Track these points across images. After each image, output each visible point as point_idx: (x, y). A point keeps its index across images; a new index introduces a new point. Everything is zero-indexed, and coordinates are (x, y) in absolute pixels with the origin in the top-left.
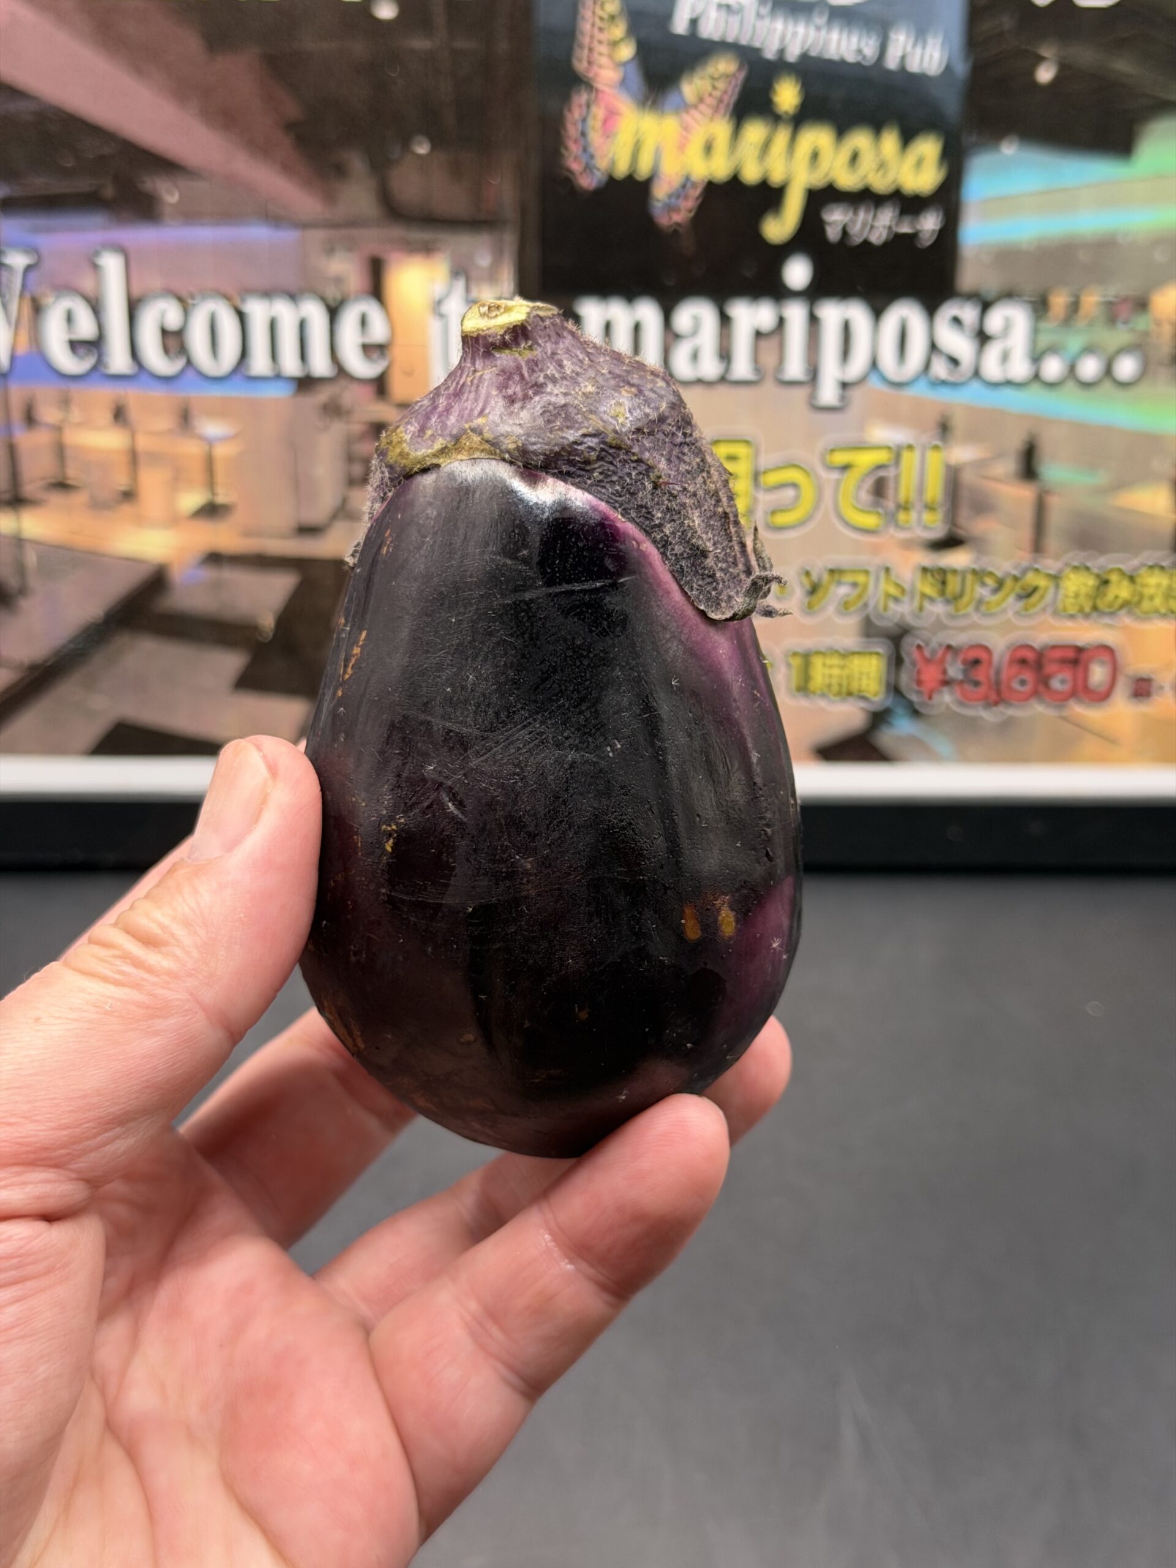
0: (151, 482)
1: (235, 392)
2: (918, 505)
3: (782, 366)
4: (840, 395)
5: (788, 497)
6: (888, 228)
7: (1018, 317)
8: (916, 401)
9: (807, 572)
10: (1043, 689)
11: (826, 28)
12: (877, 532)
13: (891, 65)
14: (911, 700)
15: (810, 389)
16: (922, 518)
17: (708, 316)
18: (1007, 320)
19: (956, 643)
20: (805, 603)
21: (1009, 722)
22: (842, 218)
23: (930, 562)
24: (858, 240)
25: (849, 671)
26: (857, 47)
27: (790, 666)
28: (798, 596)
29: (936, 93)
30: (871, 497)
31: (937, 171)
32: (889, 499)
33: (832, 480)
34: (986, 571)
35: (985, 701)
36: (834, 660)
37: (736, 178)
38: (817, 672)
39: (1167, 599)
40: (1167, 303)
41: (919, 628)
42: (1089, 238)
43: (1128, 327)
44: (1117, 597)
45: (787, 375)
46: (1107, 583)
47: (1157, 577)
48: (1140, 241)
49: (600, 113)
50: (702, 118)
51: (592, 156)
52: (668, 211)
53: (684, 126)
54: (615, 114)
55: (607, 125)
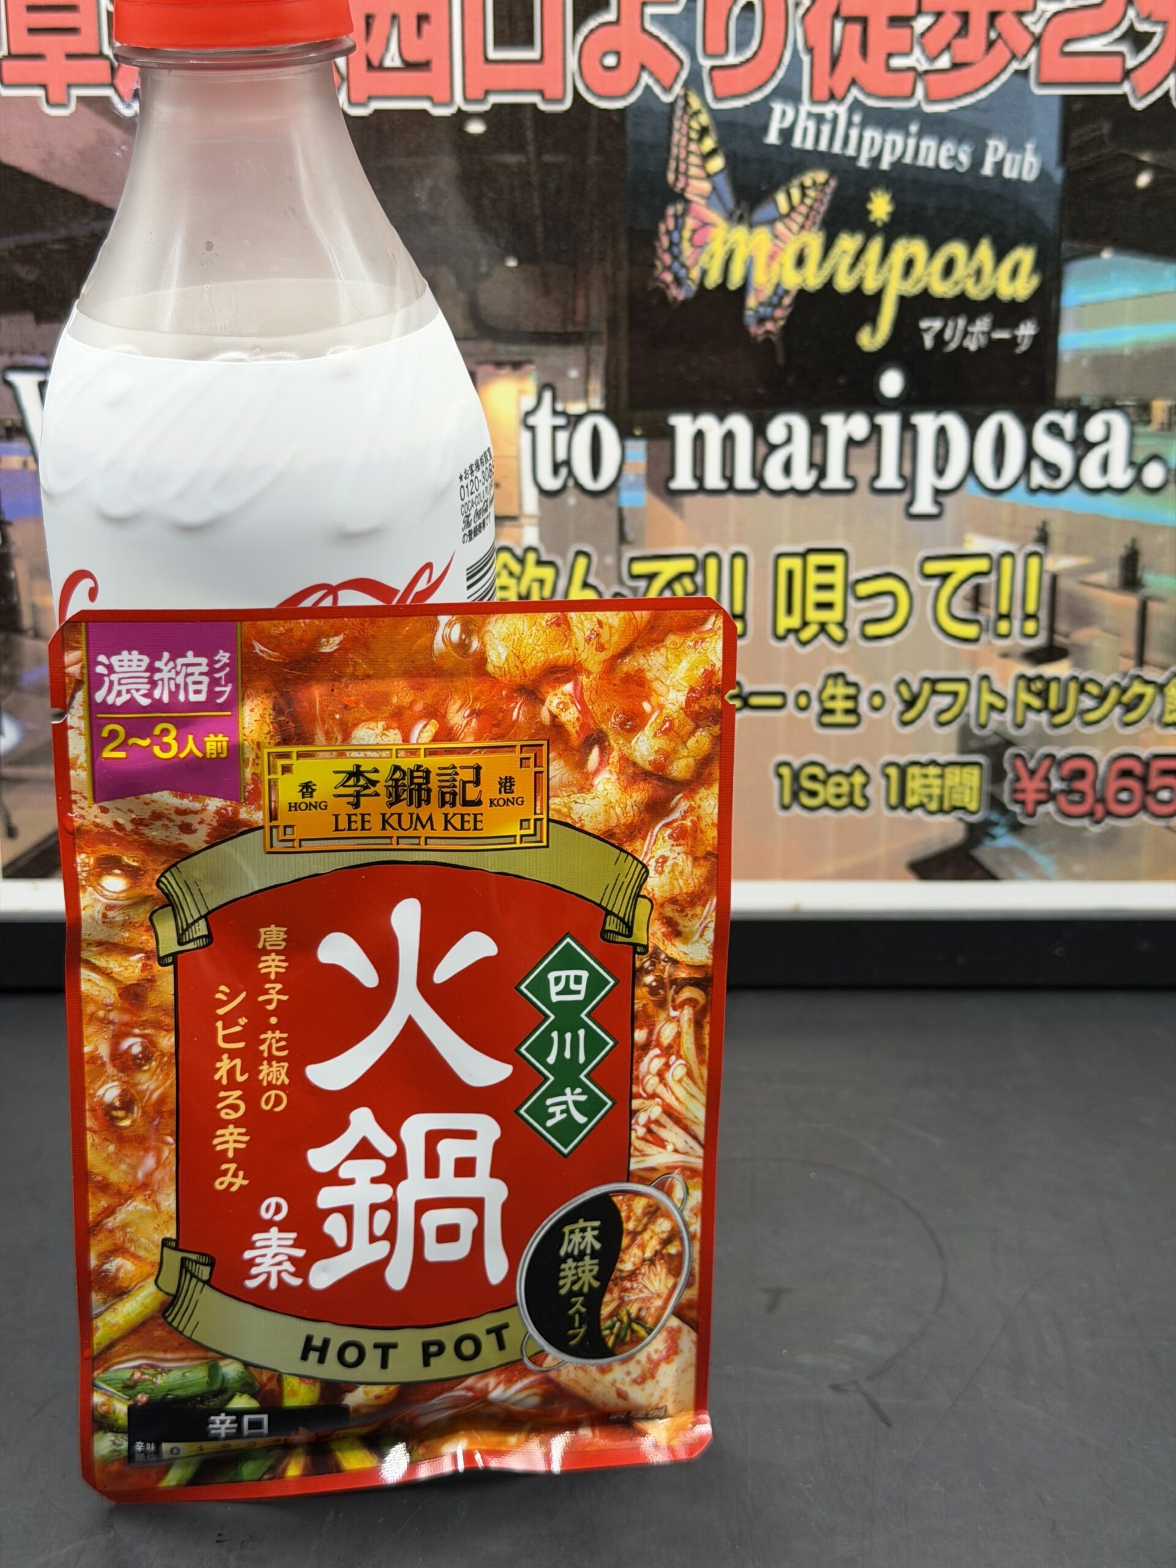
2: (1017, 613)
3: (877, 476)
4: (937, 503)
5: (884, 606)
6: (983, 333)
7: (1119, 422)
8: (1014, 508)
9: (903, 681)
10: (1150, 801)
11: (920, 135)
12: (975, 640)
13: (987, 170)
14: (1014, 814)
15: (905, 497)
16: (1022, 627)
17: (800, 424)
18: (1108, 426)
19: (1060, 753)
20: (902, 713)
21: (1115, 833)
22: (937, 324)
23: (1031, 671)
24: (953, 346)
25: (949, 782)
26: (952, 153)
27: (887, 777)
28: (894, 705)
29: (1033, 199)
30: (969, 605)
31: (1030, 276)
32: (987, 607)
33: (929, 588)
34: (1091, 680)
35: (1091, 814)
36: (933, 771)
37: (829, 285)
38: (914, 784)
41: (1021, 739)
45: (880, 484)
49: (690, 223)
50: (795, 227)
51: (683, 266)
52: (762, 320)
53: (776, 237)
54: (705, 224)
55: (697, 237)
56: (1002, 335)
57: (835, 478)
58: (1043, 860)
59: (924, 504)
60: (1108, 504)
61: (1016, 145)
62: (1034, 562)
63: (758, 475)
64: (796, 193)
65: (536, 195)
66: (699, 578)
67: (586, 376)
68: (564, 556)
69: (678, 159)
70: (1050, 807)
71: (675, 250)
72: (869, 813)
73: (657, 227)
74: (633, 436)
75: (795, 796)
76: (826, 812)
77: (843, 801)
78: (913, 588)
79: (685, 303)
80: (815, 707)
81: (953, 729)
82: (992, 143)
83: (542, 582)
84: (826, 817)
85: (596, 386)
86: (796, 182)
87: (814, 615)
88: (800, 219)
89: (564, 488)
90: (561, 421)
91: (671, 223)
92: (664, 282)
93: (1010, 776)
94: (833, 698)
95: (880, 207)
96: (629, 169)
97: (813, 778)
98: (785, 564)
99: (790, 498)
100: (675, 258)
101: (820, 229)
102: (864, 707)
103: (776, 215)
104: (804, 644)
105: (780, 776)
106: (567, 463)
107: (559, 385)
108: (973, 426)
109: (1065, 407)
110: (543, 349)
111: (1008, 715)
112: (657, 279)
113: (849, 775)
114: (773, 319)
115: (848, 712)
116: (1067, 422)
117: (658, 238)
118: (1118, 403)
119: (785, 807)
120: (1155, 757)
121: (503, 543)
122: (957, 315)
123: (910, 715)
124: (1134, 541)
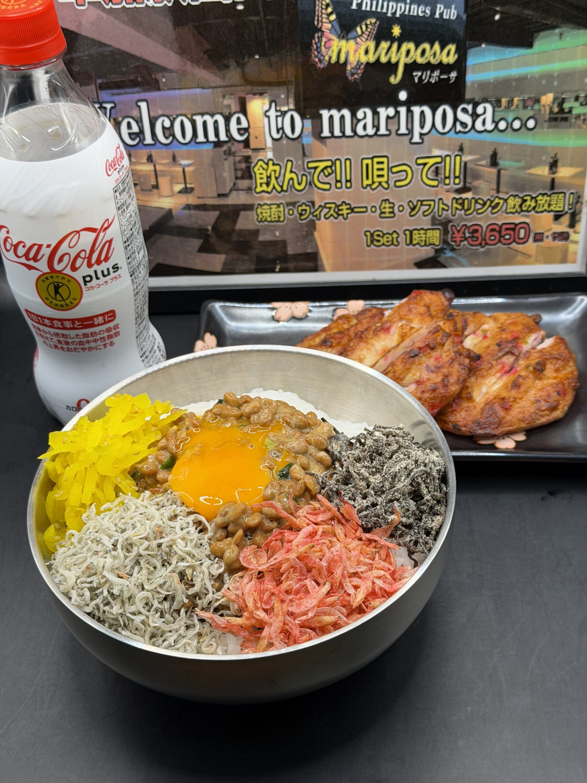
0: (163, 182)
1: (192, 148)
2: (452, 176)
3: (399, 129)
4: (421, 138)
5: (403, 175)
6: (437, 76)
7: (489, 107)
8: (450, 139)
9: (410, 201)
10: (502, 239)
11: (411, 4)
12: (437, 186)
13: (437, 16)
14: (452, 245)
15: (410, 136)
16: (454, 181)
17: (369, 112)
18: (485, 109)
19: (469, 224)
20: (410, 212)
21: (489, 251)
22: (419, 74)
24: (426, 81)
25: (428, 236)
26: (423, 10)
27: (406, 235)
28: (407, 210)
29: (455, 26)
30: (434, 174)
31: (454, 55)
32: (441, 174)
33: (419, 169)
34: (480, 199)
35: (480, 244)
36: (422, 232)
37: (378, 60)
38: (416, 236)
39: (549, 205)
40: (548, 99)
41: (454, 220)
42: (517, 77)
43: (532, 109)
44: (530, 206)
45: (400, 132)
46: (526, 201)
47: (545, 198)
48: (537, 77)
49: (324, 40)
50: (364, 40)
51: (322, 55)
52: (353, 74)
53: (357, 43)
54: (330, 40)
55: (327, 44)
56: (445, 77)
57: (383, 130)
58: (463, 260)
59: (416, 139)
60: (485, 135)
61: (448, 6)
62: (458, 158)
63: (354, 130)
64: (364, 27)
65: (264, 31)
66: (333, 168)
67: (288, 98)
68: (283, 162)
69: (318, 16)
70: (466, 243)
71: (319, 50)
72: (399, 247)
73: (312, 42)
74: (306, 118)
75: (372, 242)
76: (383, 247)
77: (390, 243)
78: (413, 169)
79: (323, 69)
80: (378, 211)
81: (430, 216)
82: (439, 6)
83: (275, 171)
84: (384, 249)
85: (291, 100)
86: (364, 23)
87: (376, 179)
88: (366, 37)
89: (282, 137)
90: (279, 114)
91: (317, 40)
92: (315, 61)
93: (451, 232)
94: (385, 208)
95: (396, 31)
96: (300, 20)
97: (378, 235)
98: (365, 162)
99: (366, 138)
100: (319, 52)
101: (373, 40)
102: (396, 210)
103: (356, 35)
104: (373, 190)
105: (366, 236)
106: (282, 128)
107: (277, 101)
108: (434, 111)
109: (468, 102)
110: (271, 88)
111: (450, 212)
112: (312, 61)
113: (391, 234)
114: (358, 74)
115: (390, 212)
116: (470, 108)
117: (313, 46)
118: (489, 100)
119: (368, 246)
120: (504, 224)
121: (260, 158)
122: (427, 70)
123: (413, 213)
124: (495, 149)
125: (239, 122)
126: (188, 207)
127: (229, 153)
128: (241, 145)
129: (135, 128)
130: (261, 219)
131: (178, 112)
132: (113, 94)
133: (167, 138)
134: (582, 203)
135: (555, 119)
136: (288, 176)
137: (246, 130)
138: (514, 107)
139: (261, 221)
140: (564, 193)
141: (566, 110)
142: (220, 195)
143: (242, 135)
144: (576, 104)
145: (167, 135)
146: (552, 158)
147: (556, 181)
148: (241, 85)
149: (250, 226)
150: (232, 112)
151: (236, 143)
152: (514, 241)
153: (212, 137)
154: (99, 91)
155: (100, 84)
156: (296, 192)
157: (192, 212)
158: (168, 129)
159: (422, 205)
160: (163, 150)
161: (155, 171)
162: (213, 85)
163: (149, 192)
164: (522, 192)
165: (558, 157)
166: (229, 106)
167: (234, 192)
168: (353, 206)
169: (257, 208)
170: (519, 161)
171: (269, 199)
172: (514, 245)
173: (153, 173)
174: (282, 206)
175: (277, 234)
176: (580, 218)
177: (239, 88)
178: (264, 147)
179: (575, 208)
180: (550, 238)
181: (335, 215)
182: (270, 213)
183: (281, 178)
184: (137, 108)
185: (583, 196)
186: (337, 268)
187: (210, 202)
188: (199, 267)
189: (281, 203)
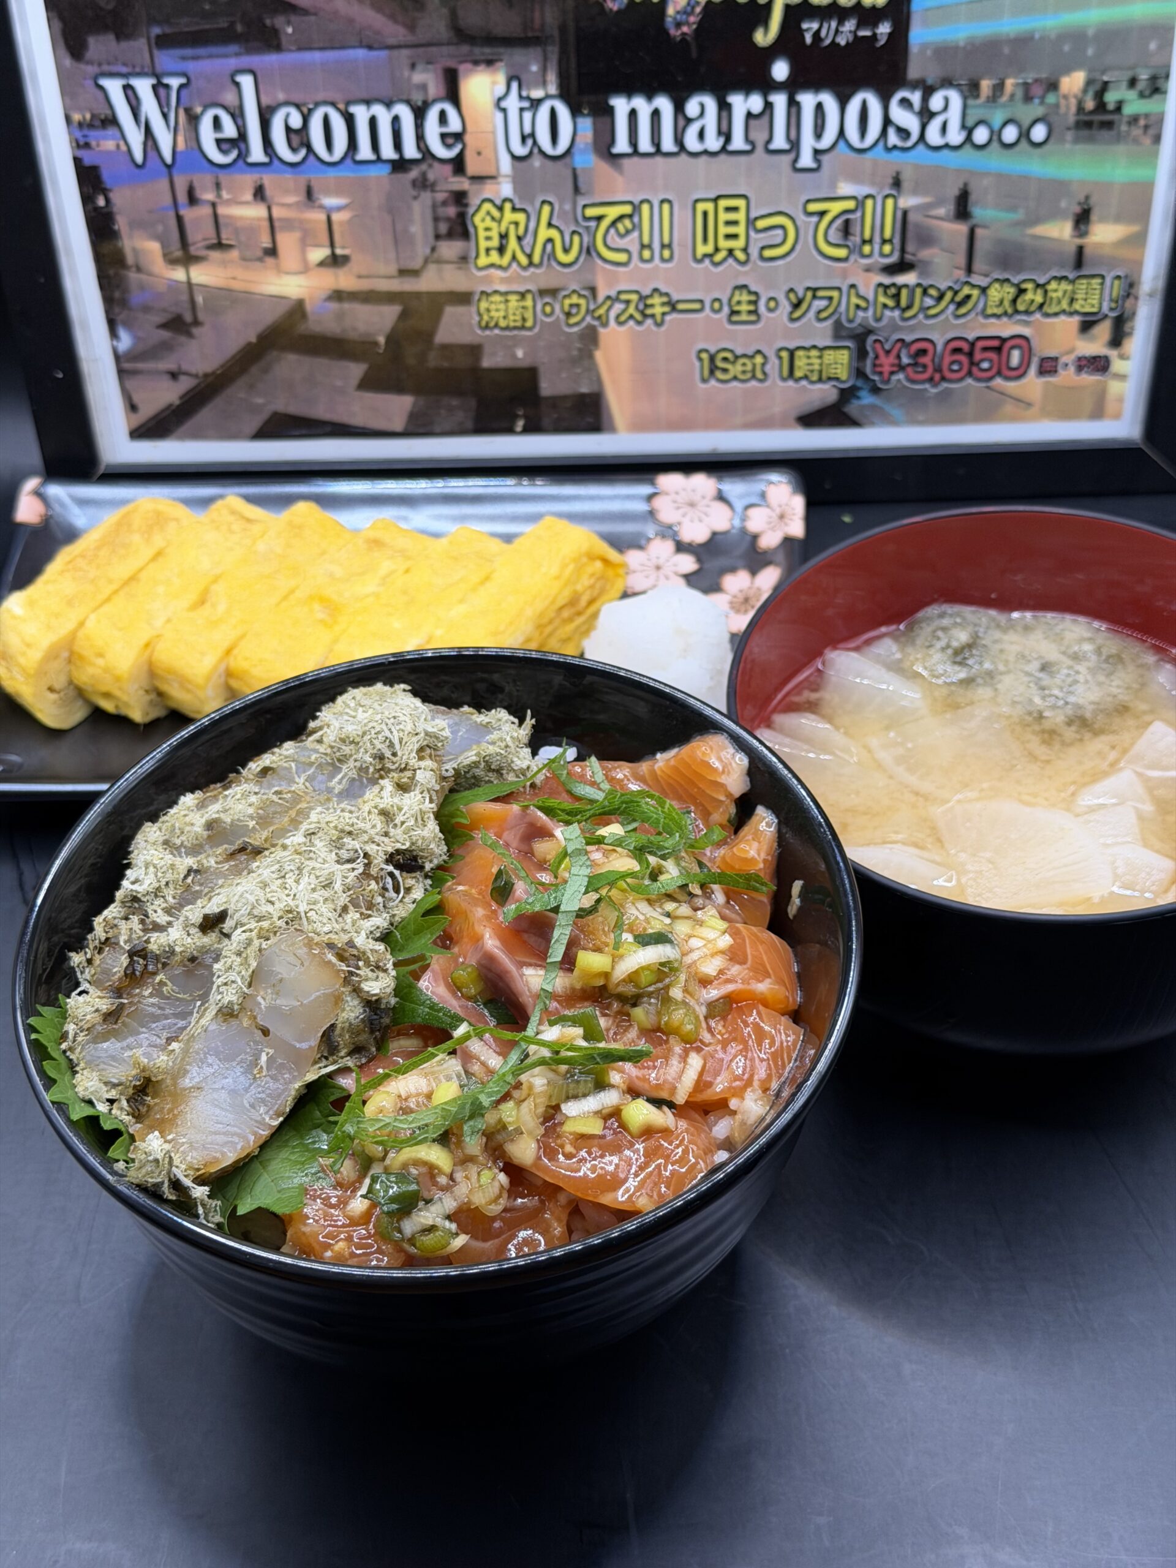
0: (287, 242)
1: (347, 173)
2: (877, 239)
3: (770, 140)
4: (817, 160)
5: (778, 235)
6: (850, 32)
7: (955, 98)
8: (875, 163)
9: (791, 290)
10: (975, 370)
12: (846, 259)
14: (874, 381)
15: (792, 156)
16: (881, 249)
17: (710, 103)
18: (947, 100)
19: (908, 338)
20: (791, 313)
21: (947, 393)
22: (815, 26)
23: (887, 280)
24: (828, 42)
25: (826, 361)
27: (780, 358)
28: (784, 307)
30: (840, 234)
32: (854, 235)
33: (810, 223)
34: (931, 286)
35: (931, 379)
36: (814, 353)
38: (801, 362)
39: (1072, 300)
40: (1074, 82)
41: (879, 329)
42: (1012, 36)
43: (1042, 103)
44: (1032, 301)
45: (774, 146)
46: (1024, 291)
47: (1065, 286)
48: (1053, 36)
52: (678, 25)
56: (865, 33)
57: (738, 142)
58: (896, 412)
59: (806, 160)
60: (946, 158)
62: (890, 202)
63: (679, 141)
66: (636, 219)
67: (544, 70)
68: (533, 205)
70: (901, 376)
72: (767, 384)
74: (583, 115)
75: (712, 372)
76: (735, 384)
77: (749, 375)
78: (799, 223)
79: (619, 12)
80: (726, 310)
81: (829, 322)
83: (516, 224)
84: (735, 387)
85: (552, 78)
87: (724, 244)
89: (531, 153)
90: (526, 104)
93: (871, 355)
94: (739, 303)
97: (725, 359)
98: (701, 207)
99: (704, 159)
102: (762, 309)
104: (716, 264)
106: (533, 135)
107: (523, 77)
108: (843, 102)
109: (914, 85)
110: (509, 50)
111: (870, 313)
113: (752, 357)
114: (688, 24)
115: (750, 312)
116: (916, 97)
118: (955, 82)
119: (704, 380)
120: (979, 338)
121: (487, 195)
122: (830, 18)
123: (797, 314)
124: (966, 185)
125: (443, 118)
126: (338, 296)
127: (423, 184)
128: (448, 169)
129: (230, 130)
130: (487, 323)
131: (320, 97)
132: (184, 58)
133: (294, 150)
134: (1136, 298)
135: (1088, 125)
136: (544, 233)
137: (458, 137)
138: (1005, 99)
139: (487, 327)
140: (1103, 277)
141: (1111, 106)
142: (403, 272)
143: (448, 146)
144: (1131, 95)
145: (295, 143)
146: (1079, 204)
147: (1087, 252)
148: (449, 44)
149: (465, 338)
150: (430, 98)
151: (436, 165)
152: (999, 373)
153: (388, 151)
154: (156, 52)
155: (158, 37)
156: (559, 268)
157: (346, 306)
158: (297, 132)
159: (814, 297)
160: (288, 176)
161: (271, 219)
162: (392, 41)
163: (258, 264)
164: (1019, 270)
165: (1093, 201)
166: (424, 87)
167: (432, 268)
168: (675, 297)
169: (479, 300)
170: (1013, 209)
171: (503, 280)
172: (998, 382)
173: (266, 224)
174: (529, 297)
175: (520, 353)
176: (1132, 328)
177: (445, 50)
178: (493, 172)
179: (1123, 306)
180: (1072, 369)
181: (638, 316)
182: (506, 310)
183: (528, 240)
184: (234, 88)
185: (1139, 283)
186: (641, 425)
187: (384, 285)
188: (358, 420)
189: (528, 291)
